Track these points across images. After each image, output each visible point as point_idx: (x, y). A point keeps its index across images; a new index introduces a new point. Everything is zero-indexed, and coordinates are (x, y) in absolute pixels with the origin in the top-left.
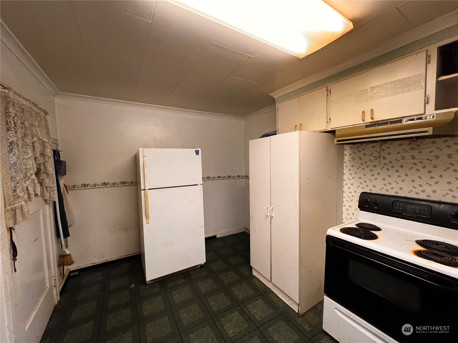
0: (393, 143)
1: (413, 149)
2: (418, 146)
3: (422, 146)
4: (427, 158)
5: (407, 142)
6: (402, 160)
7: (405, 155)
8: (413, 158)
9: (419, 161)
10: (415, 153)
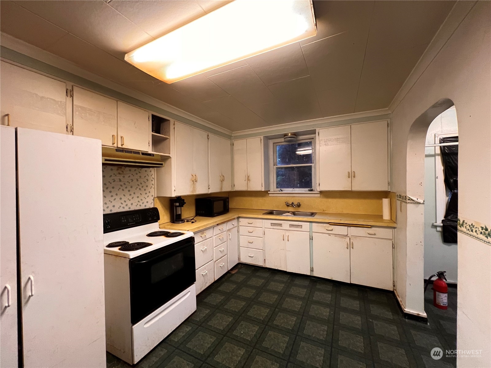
0: (106, 167)
1: (119, 174)
2: (123, 172)
3: (125, 173)
4: (127, 181)
5: (116, 168)
6: (114, 183)
7: (115, 178)
8: (120, 181)
9: (123, 183)
10: (121, 177)
